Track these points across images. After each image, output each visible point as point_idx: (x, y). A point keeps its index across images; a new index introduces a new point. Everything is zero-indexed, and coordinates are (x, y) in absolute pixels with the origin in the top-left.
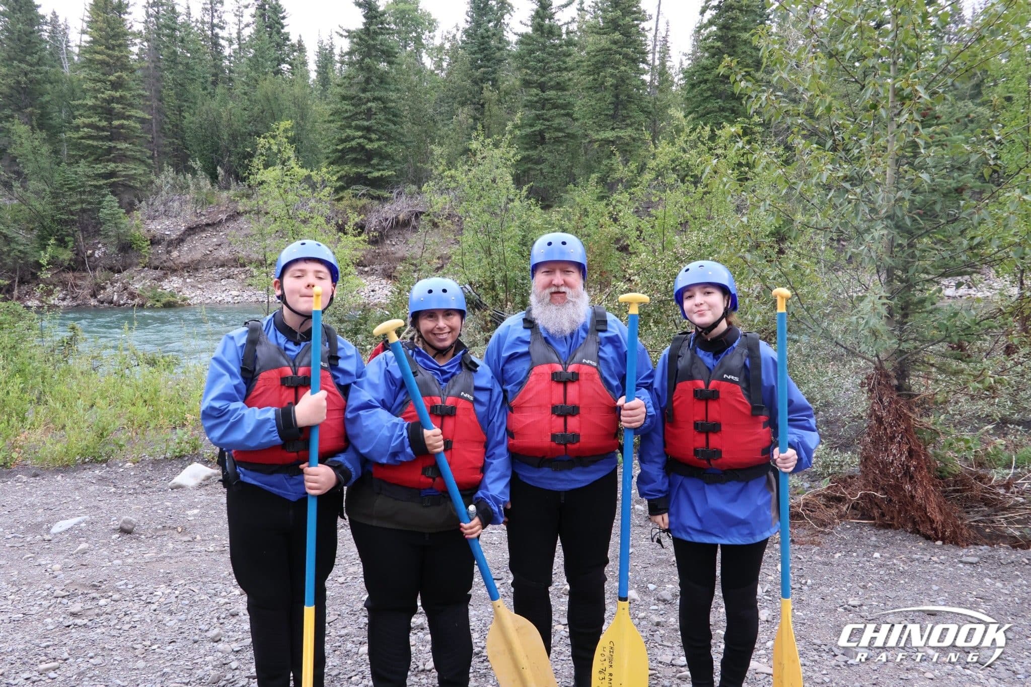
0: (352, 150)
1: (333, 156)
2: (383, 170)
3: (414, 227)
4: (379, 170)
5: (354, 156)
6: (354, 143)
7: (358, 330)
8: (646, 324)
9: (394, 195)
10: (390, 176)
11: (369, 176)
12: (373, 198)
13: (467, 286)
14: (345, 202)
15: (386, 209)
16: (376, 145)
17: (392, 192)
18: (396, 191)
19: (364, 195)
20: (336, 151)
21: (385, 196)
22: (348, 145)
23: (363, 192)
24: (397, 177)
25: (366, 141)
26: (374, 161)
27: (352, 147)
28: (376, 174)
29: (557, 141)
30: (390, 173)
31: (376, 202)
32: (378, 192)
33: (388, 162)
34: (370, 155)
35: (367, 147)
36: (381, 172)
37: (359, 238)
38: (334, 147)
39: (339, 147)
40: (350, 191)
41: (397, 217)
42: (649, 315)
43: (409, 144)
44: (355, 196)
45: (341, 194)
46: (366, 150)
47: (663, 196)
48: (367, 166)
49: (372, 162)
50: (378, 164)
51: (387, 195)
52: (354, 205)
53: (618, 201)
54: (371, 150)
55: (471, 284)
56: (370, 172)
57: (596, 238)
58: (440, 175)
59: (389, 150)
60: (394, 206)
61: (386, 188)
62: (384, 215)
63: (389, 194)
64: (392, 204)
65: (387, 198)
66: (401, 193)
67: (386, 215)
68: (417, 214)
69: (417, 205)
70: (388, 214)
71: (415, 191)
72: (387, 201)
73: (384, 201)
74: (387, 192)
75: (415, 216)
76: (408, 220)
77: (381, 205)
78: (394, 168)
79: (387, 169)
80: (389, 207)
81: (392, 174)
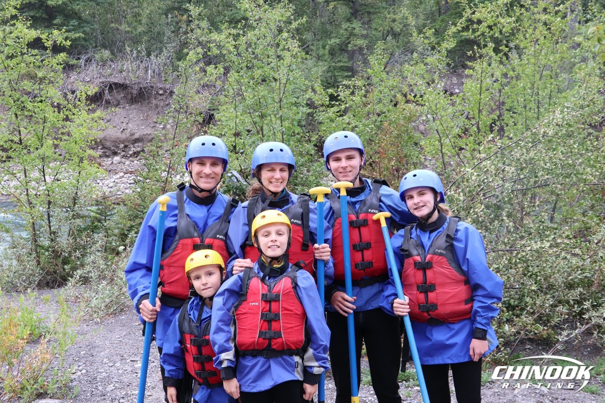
3: (108, 102)
5: (32, 13)
7: (96, 227)
8: (497, 217)
9: (82, 62)
10: (76, 39)
13: (238, 176)
15: (72, 79)
17: (79, 59)
18: (84, 57)
21: (70, 63)
23: (44, 57)
24: (85, 40)
26: (57, 21)
30: (78, 35)
33: (74, 22)
35: (49, 3)
42: (499, 208)
50: (62, 25)
51: (73, 62)
54: (53, 7)
55: (241, 172)
57: (393, 117)
59: (76, 7)
60: (82, 75)
61: (71, 53)
62: (69, 87)
63: (76, 61)
64: (79, 73)
65: (73, 66)
66: (91, 60)
67: (72, 86)
68: (111, 86)
69: (111, 75)
70: (75, 85)
71: (108, 57)
72: (73, 69)
73: (69, 70)
74: (73, 58)
75: (109, 88)
76: (100, 93)
77: (65, 75)
78: (82, 30)
79: (74, 30)
80: (76, 77)
81: (80, 37)
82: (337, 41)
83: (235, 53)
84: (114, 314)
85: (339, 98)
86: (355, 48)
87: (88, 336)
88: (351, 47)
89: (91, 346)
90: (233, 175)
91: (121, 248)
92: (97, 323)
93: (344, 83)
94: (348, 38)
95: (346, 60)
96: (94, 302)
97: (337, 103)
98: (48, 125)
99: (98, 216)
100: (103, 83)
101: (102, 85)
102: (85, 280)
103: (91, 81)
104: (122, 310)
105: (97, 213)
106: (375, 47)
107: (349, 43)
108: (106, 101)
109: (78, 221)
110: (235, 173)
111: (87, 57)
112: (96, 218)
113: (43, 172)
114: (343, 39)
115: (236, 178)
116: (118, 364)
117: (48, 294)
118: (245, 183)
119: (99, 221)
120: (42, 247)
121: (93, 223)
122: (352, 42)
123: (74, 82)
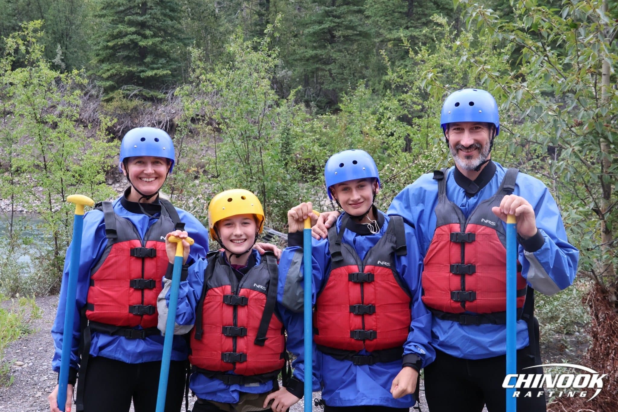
0: (125, 46)
1: (103, 54)
2: (158, 69)
3: (190, 132)
4: (153, 69)
5: (126, 53)
6: (126, 40)
9: (169, 96)
10: (164, 76)
11: (142, 75)
12: (146, 99)
14: (115, 104)
15: (160, 111)
16: (150, 42)
17: (167, 93)
18: (171, 92)
19: (136, 96)
20: (107, 47)
21: (159, 97)
22: (120, 41)
23: (136, 92)
24: (172, 76)
25: (139, 38)
26: (148, 60)
27: (124, 44)
28: (150, 73)
29: (347, 38)
30: (165, 72)
31: (149, 104)
32: (152, 93)
33: (163, 61)
34: (144, 52)
35: (141, 43)
36: (155, 71)
37: (112, 144)
38: (105, 44)
39: (110, 44)
40: (121, 91)
41: (171, 120)
43: (187, 41)
44: (126, 96)
45: (111, 95)
46: (140, 47)
47: (426, 104)
48: (140, 65)
49: (145, 61)
50: (153, 63)
51: (161, 96)
52: (125, 106)
53: (386, 109)
54: (144, 47)
56: (143, 71)
58: (198, 78)
59: (165, 48)
60: (169, 108)
61: (160, 88)
62: (157, 118)
63: (164, 95)
64: (167, 105)
65: (161, 99)
67: (160, 117)
68: (193, 117)
70: (162, 116)
72: (161, 103)
73: (158, 103)
74: (161, 93)
77: (154, 107)
78: (170, 67)
79: (162, 68)
80: (163, 109)
81: (167, 73)
103: (176, 112)
106: (358, 84)
111: (173, 91)
123: (161, 114)
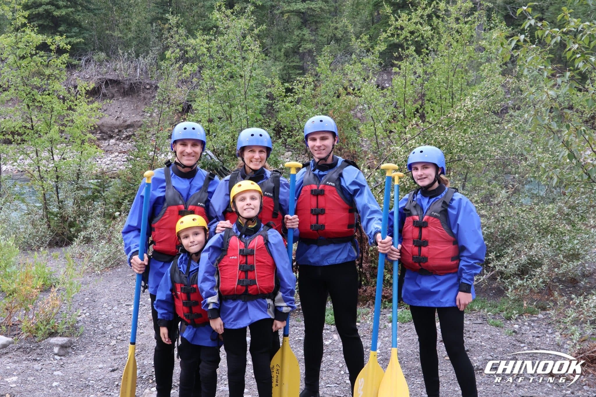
0: (39, 16)
2: (72, 37)
3: (104, 95)
5: (40, 22)
6: (41, 10)
7: (96, 197)
9: (83, 62)
10: (78, 43)
13: (211, 154)
15: (75, 76)
16: (63, 12)
17: (80, 60)
18: (84, 58)
21: (73, 63)
22: (35, 11)
23: (51, 58)
24: (85, 44)
25: (53, 8)
27: (39, 13)
30: (78, 40)
33: (75, 30)
34: (57, 22)
35: (55, 13)
36: (69, 40)
46: (54, 16)
48: (54, 33)
49: (59, 29)
50: (66, 32)
51: (75, 62)
54: (58, 17)
55: (214, 151)
57: (336, 106)
59: (77, 17)
60: (83, 73)
61: (74, 55)
62: (73, 83)
63: (78, 62)
64: (81, 71)
65: (75, 65)
66: (90, 61)
67: (75, 82)
68: (107, 81)
69: (107, 73)
70: (77, 81)
71: (104, 58)
72: (75, 68)
73: (72, 69)
74: (75, 59)
75: (105, 84)
76: (98, 88)
77: (69, 73)
78: (82, 36)
79: (75, 36)
80: (78, 74)
81: (80, 41)
82: (291, 45)
83: (208, 55)
84: (112, 267)
85: (294, 90)
86: (305, 51)
87: (91, 286)
88: (302, 50)
89: (93, 294)
90: (207, 154)
91: (117, 214)
92: (98, 275)
93: (298, 79)
94: (300, 43)
95: (298, 60)
96: (95, 258)
97: (292, 95)
98: (55, 113)
99: (97, 187)
100: (100, 79)
101: (99, 81)
102: (88, 240)
103: (90, 77)
104: (118, 264)
105: (97, 185)
106: (323, 50)
107: (300, 47)
108: (103, 94)
109: (81, 193)
110: (209, 152)
111: (86, 58)
112: (96, 189)
113: (52, 152)
114: (296, 43)
115: (210, 156)
116: (115, 308)
117: (57, 252)
118: (217, 160)
119: (99, 192)
120: (52, 214)
121: (93, 193)
122: (303, 46)
123: (76, 79)
